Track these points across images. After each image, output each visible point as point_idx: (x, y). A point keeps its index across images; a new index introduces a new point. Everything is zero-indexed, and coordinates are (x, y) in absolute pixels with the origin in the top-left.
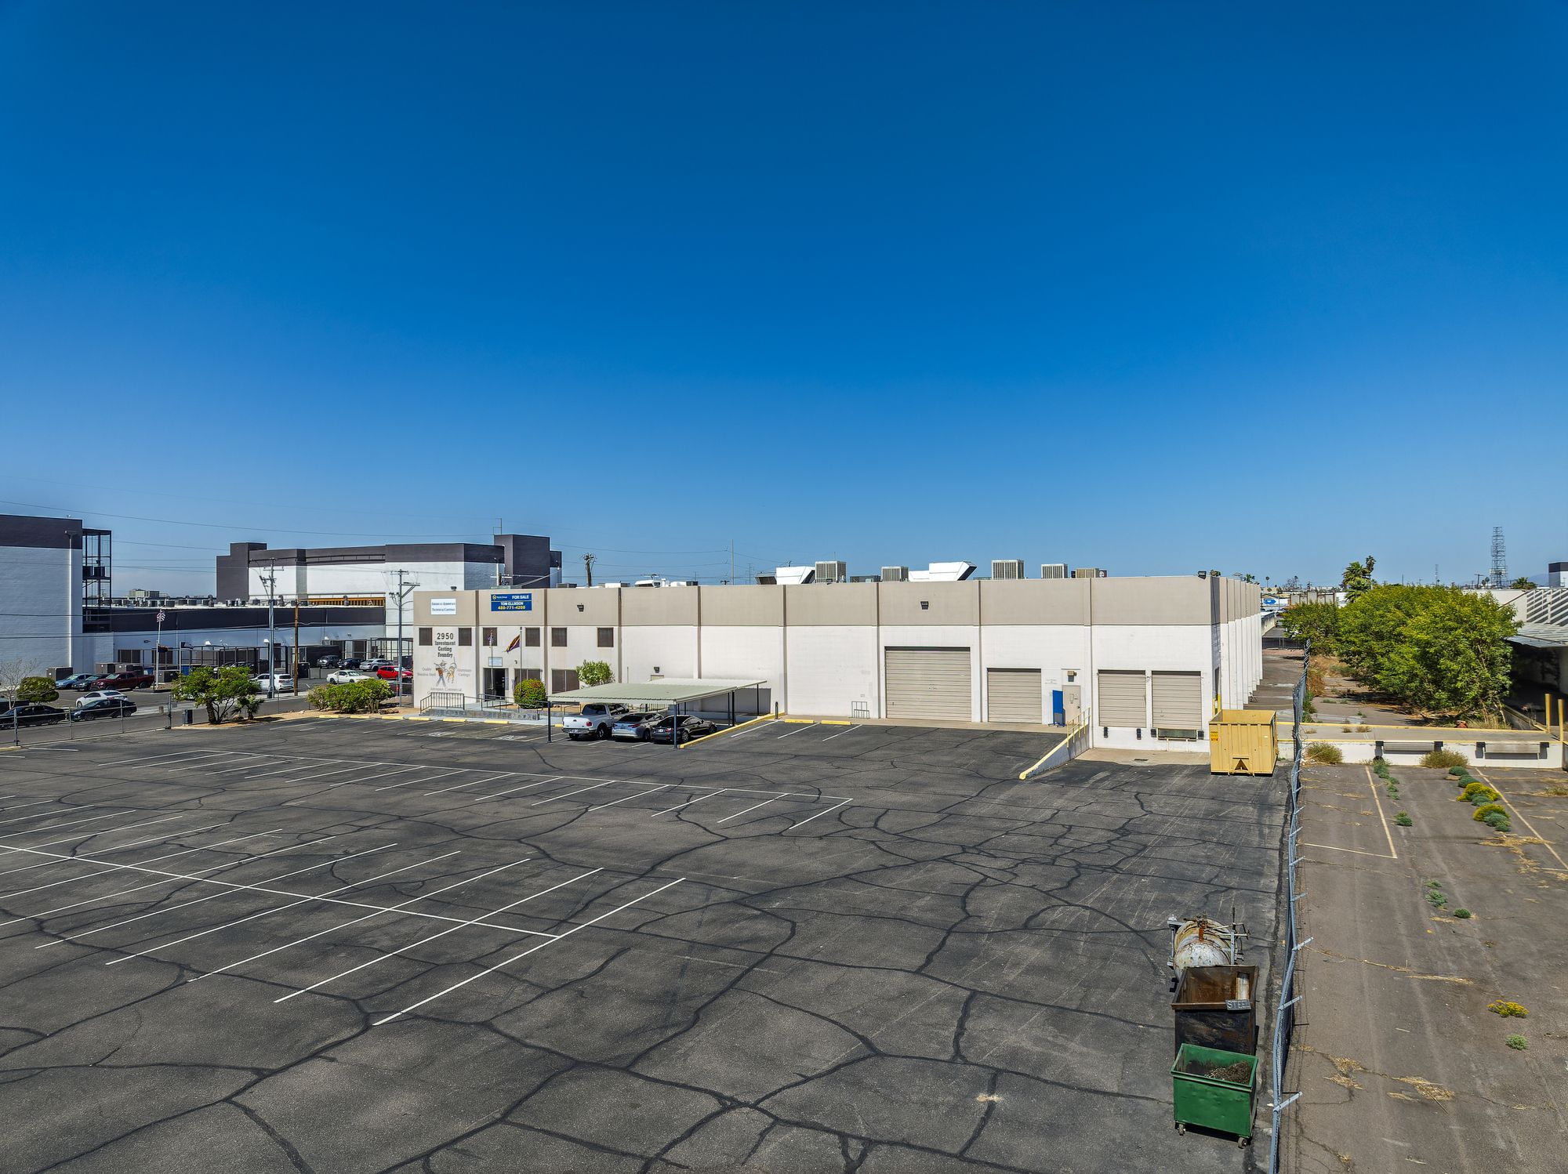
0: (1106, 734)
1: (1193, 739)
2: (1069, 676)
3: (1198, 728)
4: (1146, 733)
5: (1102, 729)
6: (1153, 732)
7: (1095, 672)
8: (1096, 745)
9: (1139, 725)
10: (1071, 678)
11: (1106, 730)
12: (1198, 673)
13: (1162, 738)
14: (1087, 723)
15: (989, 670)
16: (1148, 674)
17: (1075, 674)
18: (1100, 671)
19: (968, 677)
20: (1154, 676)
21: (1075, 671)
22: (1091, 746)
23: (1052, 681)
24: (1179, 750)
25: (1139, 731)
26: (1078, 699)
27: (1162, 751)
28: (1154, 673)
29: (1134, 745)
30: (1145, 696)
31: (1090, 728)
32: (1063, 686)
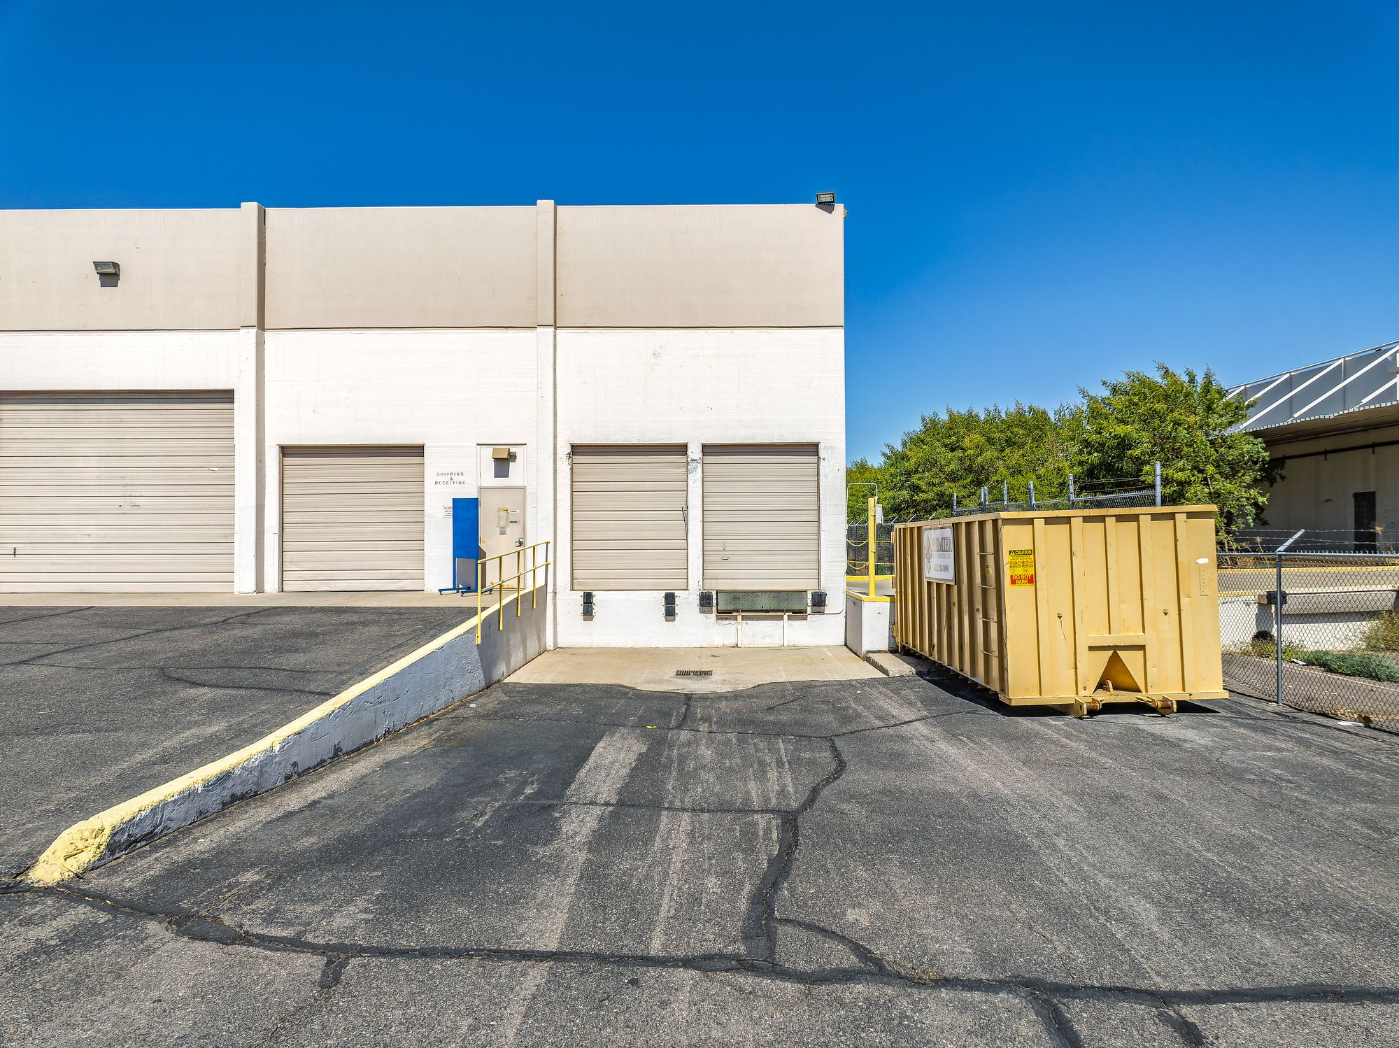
0: (588, 612)
1: (799, 614)
2: (497, 460)
3: (810, 586)
4: (687, 602)
5: (578, 597)
6: (705, 601)
7: (564, 450)
8: (562, 642)
9: (670, 585)
10: (503, 464)
11: (588, 598)
12: (812, 449)
13: (724, 614)
14: (540, 582)
15: (285, 451)
16: (695, 452)
17: (512, 457)
18: (576, 450)
19: (226, 473)
20: (709, 459)
21: (513, 449)
22: (550, 644)
23: (453, 477)
24: (767, 642)
25: (670, 599)
26: (518, 520)
27: (725, 647)
28: (708, 449)
29: (659, 635)
30: (685, 510)
31: (550, 597)
32: (481, 489)
